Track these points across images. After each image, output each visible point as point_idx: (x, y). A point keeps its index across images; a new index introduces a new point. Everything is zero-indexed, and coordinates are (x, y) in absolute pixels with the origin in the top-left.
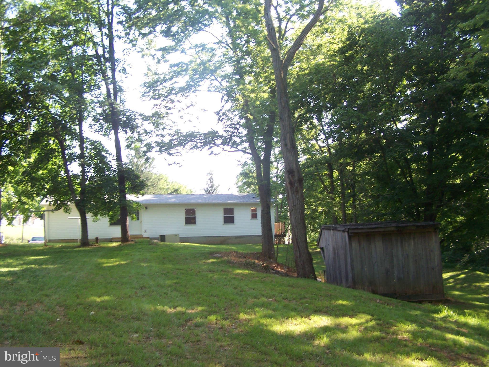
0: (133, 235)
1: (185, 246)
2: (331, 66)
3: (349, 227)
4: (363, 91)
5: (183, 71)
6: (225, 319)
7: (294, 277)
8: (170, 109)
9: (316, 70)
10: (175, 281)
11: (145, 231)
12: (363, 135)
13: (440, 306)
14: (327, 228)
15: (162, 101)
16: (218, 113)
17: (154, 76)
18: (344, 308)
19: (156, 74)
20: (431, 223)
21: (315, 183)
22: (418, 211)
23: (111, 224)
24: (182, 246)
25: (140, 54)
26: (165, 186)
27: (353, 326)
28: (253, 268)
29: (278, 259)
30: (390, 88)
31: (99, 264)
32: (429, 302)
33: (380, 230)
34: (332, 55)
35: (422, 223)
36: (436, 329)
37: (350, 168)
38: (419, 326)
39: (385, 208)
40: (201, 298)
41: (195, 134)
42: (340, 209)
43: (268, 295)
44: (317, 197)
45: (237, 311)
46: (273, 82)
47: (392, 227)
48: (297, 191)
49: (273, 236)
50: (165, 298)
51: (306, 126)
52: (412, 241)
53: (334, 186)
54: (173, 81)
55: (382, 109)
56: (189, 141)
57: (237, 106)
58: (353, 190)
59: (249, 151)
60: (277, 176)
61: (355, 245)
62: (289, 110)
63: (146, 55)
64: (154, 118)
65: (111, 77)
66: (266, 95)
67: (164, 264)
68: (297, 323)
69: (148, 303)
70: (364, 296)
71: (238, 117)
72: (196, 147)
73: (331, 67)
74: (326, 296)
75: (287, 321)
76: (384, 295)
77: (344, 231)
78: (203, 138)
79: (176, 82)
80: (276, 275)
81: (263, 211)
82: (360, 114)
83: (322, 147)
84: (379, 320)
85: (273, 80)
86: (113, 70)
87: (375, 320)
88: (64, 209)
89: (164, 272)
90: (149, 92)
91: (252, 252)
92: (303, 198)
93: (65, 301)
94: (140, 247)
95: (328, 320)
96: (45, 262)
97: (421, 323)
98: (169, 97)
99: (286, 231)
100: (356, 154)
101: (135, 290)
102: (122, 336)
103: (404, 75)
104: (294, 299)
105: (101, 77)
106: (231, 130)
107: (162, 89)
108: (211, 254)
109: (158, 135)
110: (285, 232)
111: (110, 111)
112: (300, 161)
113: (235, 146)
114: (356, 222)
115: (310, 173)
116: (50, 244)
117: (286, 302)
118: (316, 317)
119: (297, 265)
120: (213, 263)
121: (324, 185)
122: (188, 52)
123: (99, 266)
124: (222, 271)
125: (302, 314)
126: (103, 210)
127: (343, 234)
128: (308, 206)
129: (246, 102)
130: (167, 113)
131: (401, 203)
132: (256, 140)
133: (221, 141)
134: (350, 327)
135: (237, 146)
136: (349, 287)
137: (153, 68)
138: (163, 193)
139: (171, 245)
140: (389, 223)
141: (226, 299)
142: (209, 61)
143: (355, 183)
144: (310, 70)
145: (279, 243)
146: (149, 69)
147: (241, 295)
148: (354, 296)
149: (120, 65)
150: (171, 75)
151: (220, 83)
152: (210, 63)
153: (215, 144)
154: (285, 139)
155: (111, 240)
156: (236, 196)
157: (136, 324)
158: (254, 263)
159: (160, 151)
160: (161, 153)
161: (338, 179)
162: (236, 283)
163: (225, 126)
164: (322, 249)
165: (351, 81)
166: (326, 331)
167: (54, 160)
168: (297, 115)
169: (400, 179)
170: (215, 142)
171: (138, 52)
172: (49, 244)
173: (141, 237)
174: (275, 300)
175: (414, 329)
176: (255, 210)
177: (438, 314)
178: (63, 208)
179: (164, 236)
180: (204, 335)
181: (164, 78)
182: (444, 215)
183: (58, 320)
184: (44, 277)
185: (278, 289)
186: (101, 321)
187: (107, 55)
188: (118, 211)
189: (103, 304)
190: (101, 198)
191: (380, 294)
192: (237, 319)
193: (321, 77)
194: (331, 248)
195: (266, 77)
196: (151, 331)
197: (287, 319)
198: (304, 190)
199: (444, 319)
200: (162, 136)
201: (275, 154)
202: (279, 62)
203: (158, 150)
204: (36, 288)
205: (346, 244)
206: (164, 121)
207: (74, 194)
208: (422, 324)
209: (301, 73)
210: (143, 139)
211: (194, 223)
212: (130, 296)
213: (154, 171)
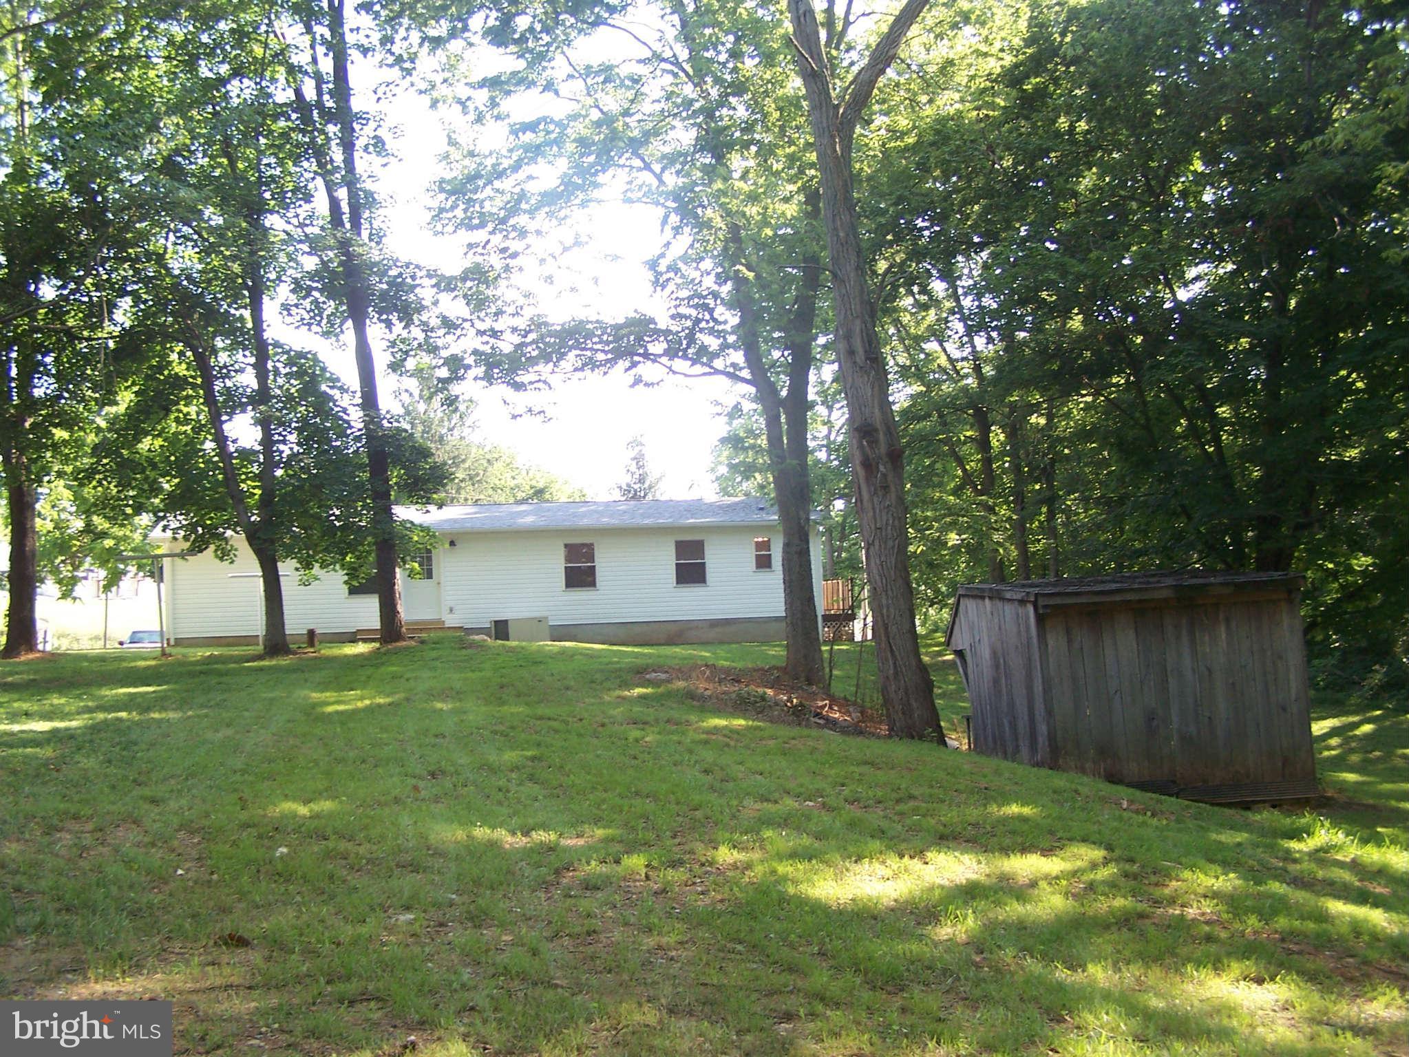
0: (417, 623)
1: (563, 652)
2: (981, 121)
3: (1036, 590)
4: (1075, 194)
5: (550, 144)
6: (674, 864)
7: (879, 737)
8: (515, 255)
9: (937, 132)
10: (529, 753)
11: (451, 610)
12: (1076, 323)
13: (1306, 819)
14: (975, 593)
15: (491, 233)
16: (653, 265)
17: (467, 162)
18: (1026, 827)
19: (472, 154)
20: (1276, 575)
21: (938, 466)
22: (1238, 541)
23: (353, 591)
24: (556, 649)
25: (426, 100)
26: (509, 479)
27: (1053, 880)
28: (761, 712)
29: (833, 683)
30: (1153, 183)
31: (314, 706)
32: (1274, 807)
33: (1129, 597)
34: (985, 90)
35: (1250, 574)
36: (1297, 886)
37: (1037, 420)
38: (1246, 879)
39: (1143, 533)
40: (604, 801)
41: (590, 326)
42: (1010, 537)
43: (802, 790)
44: (946, 503)
45: (711, 841)
46: (813, 172)
47: (1163, 589)
48: (885, 488)
49: (820, 619)
50: (500, 803)
51: (910, 300)
52: (1223, 629)
53: (992, 470)
54: (521, 175)
55: (1131, 245)
56: (571, 348)
57: (708, 241)
58: (1050, 484)
59: (746, 374)
60: (827, 446)
61: (1056, 641)
62: (859, 253)
63: (444, 102)
64: (469, 284)
65: (342, 165)
66: (791, 210)
67: (502, 702)
68: (888, 873)
69: (450, 821)
70: (1084, 790)
71: (712, 278)
72: (592, 364)
73: (982, 125)
74: (972, 793)
75: (856, 868)
76: (1142, 786)
77: (1022, 602)
78: (611, 338)
79: (530, 177)
80: (827, 732)
81: (787, 546)
82: (1066, 259)
83: (957, 361)
84: (1131, 860)
85: (812, 165)
86: (348, 146)
87: (1117, 860)
88: (216, 551)
89: (501, 728)
90: (453, 208)
91: (760, 664)
92: (903, 507)
93: (207, 816)
94: (434, 654)
95: (979, 862)
96: (159, 702)
97: (1251, 869)
98: (512, 222)
99: (855, 605)
100: (1056, 376)
101: (414, 781)
102: (364, 921)
103: (1196, 143)
104: (880, 802)
105: (314, 167)
106: (693, 312)
107: (491, 200)
108: (639, 672)
109: (481, 333)
110: (852, 608)
111: (341, 264)
112: (894, 403)
113: (705, 360)
114: (1058, 574)
115: (922, 437)
116: (178, 651)
117: (855, 812)
118: (942, 854)
119: (887, 702)
120: (642, 697)
121: (964, 470)
122: (564, 89)
123: (312, 713)
124: (668, 721)
125: (903, 846)
126: (326, 550)
127: (1020, 610)
128: (918, 531)
129: (734, 229)
130: (507, 269)
131: (1189, 518)
132: (766, 342)
133: (665, 345)
134: (1043, 884)
135: (711, 360)
136: (1038, 765)
137: (464, 140)
138: (502, 499)
139: (523, 648)
140: (1153, 576)
141: (678, 803)
142: (626, 113)
143: (1053, 461)
144: (920, 136)
145: (837, 639)
146: (452, 142)
147: (722, 793)
148: (1055, 792)
149: (369, 130)
150: (515, 158)
151: (659, 177)
152: (627, 120)
153: (646, 355)
154: (848, 337)
155: (353, 638)
156: (711, 505)
157: (407, 883)
158: (763, 698)
159: (488, 378)
160: (491, 384)
161: (1003, 453)
162: (708, 756)
163: (674, 303)
164: (959, 653)
165: (1040, 163)
166: (973, 898)
167: (182, 408)
168: (882, 266)
169: (1184, 448)
170: (646, 349)
171: (421, 92)
172: (174, 651)
173: (438, 626)
174: (824, 805)
175: (1235, 888)
176: (765, 546)
177: (1300, 839)
178: (212, 547)
179: (506, 621)
180: (610, 913)
181: (493, 166)
182: (1316, 552)
183: (180, 872)
184: (152, 745)
185: (833, 772)
186: (304, 877)
187: (329, 103)
188: (369, 553)
189: (316, 822)
190: (320, 518)
191: (1130, 785)
192: (711, 864)
193: (951, 153)
194: (986, 653)
195: (792, 158)
196: (451, 904)
197: (856, 862)
198: (908, 486)
199: (1321, 856)
200: (495, 334)
201: (822, 383)
202: (827, 111)
203: (481, 375)
204: (125, 778)
205: (1029, 639)
206: (498, 293)
207: (241, 507)
208: (1256, 874)
209: (893, 144)
210: (440, 343)
211: (592, 584)
212: (397, 800)
213: (474, 437)
